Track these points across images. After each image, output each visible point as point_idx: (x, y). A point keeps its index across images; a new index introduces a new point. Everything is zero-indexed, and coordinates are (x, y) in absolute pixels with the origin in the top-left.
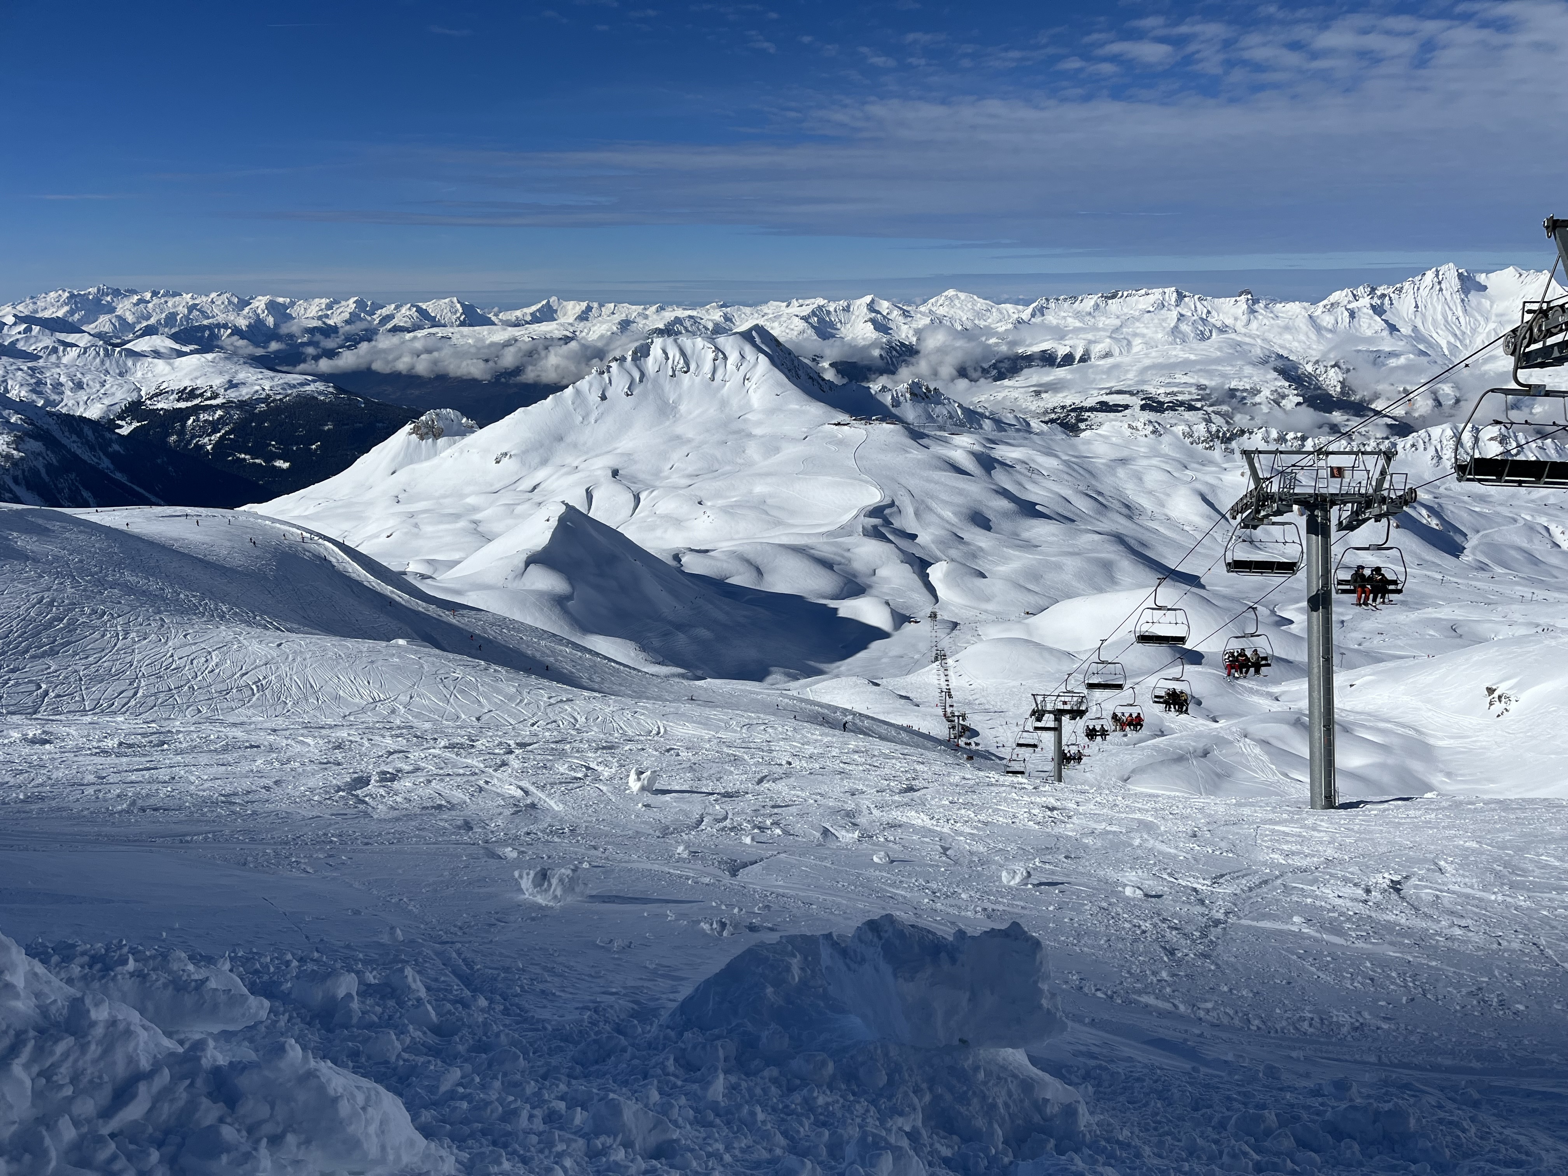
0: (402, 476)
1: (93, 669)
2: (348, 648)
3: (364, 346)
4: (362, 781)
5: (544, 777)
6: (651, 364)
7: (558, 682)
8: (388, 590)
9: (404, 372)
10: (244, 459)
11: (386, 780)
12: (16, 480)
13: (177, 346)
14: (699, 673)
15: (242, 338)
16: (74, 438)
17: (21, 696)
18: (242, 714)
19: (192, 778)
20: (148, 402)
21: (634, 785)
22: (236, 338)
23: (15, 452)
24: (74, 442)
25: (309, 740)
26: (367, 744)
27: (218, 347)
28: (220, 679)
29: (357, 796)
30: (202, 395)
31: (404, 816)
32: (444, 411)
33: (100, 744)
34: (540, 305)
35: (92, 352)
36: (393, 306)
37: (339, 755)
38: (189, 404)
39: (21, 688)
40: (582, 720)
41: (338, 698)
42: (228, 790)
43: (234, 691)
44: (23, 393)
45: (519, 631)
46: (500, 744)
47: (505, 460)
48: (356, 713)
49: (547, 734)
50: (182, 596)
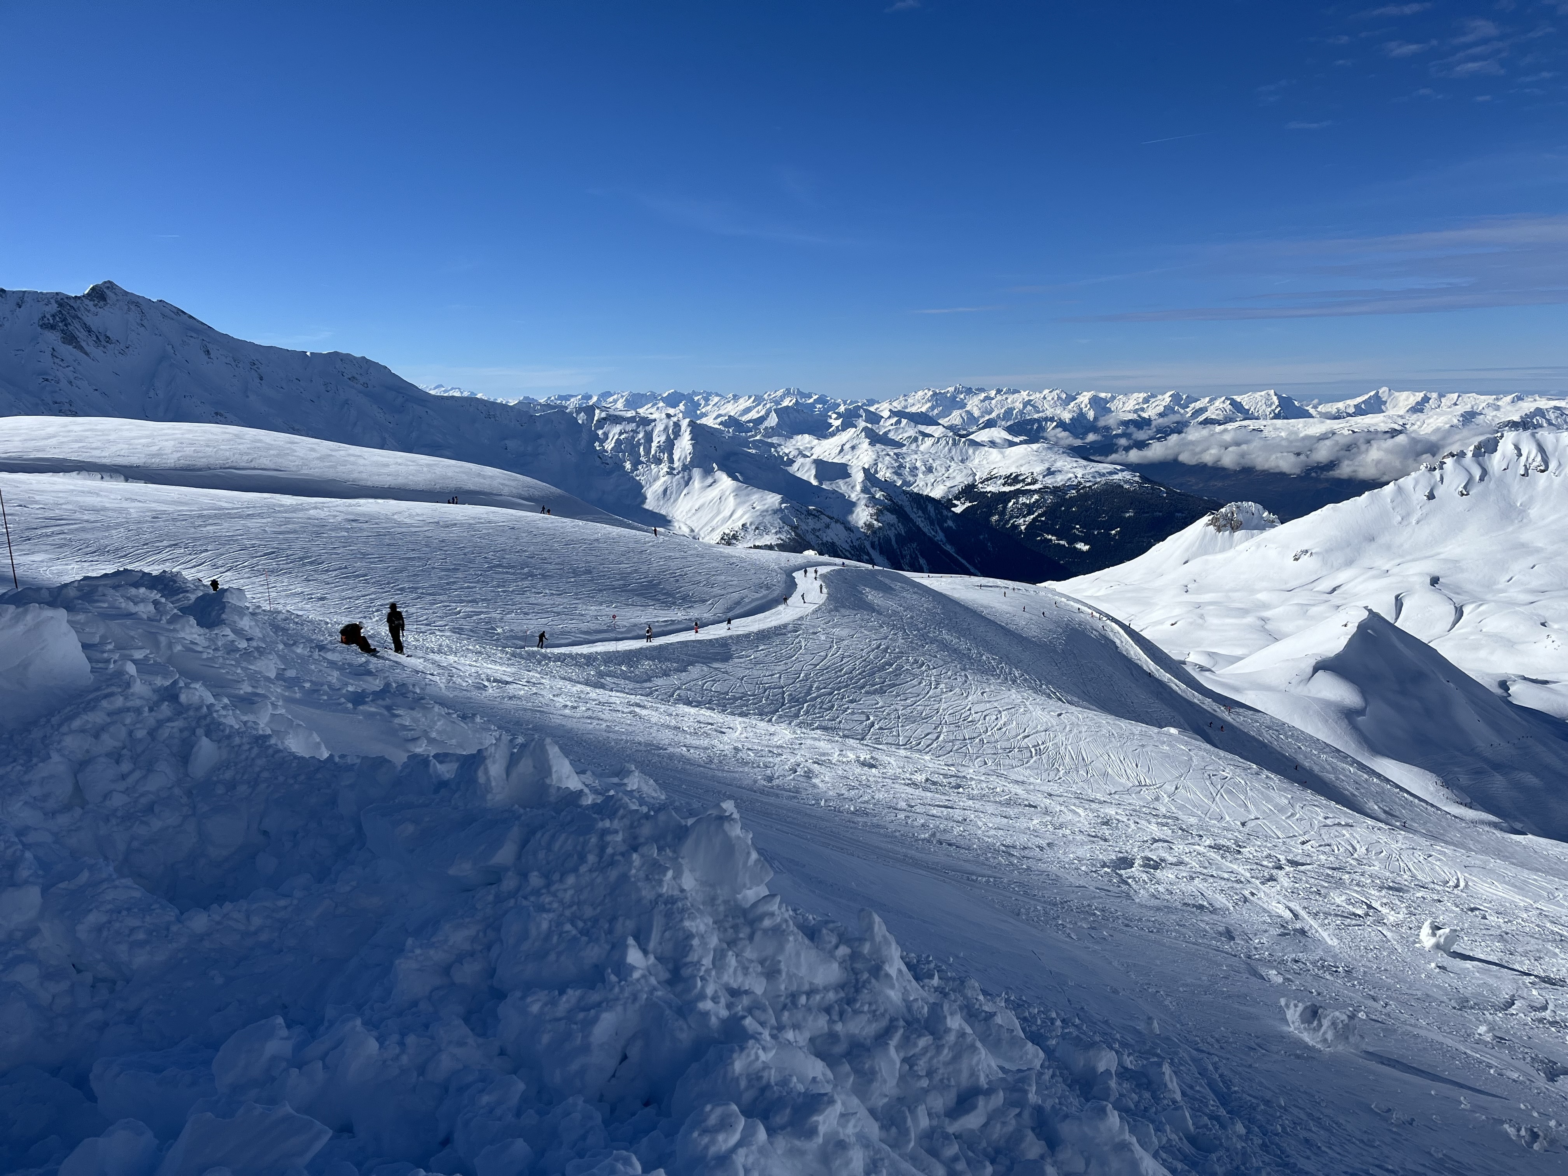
0: (1195, 565)
1: (909, 710)
2: (1121, 728)
3: (1174, 438)
4: (1126, 862)
5: (1317, 904)
6: (1496, 461)
7: (1337, 803)
8: (1165, 676)
9: (1210, 464)
10: (1051, 540)
11: (1149, 866)
12: (873, 546)
13: (1010, 437)
14: (1518, 826)
15: (1064, 430)
16: (920, 513)
17: (855, 724)
18: (1020, 773)
19: (980, 824)
20: (980, 485)
21: (1427, 940)
22: (1060, 429)
23: (875, 523)
24: (919, 517)
25: (1080, 811)
26: (1133, 826)
27: (1043, 438)
28: (1005, 738)
29: (1121, 876)
30: (1023, 480)
31: (1165, 907)
32: (1245, 504)
33: (912, 777)
34: (1366, 397)
35: (943, 442)
36: (1207, 399)
37: (1106, 831)
38: (1012, 488)
39: (855, 717)
40: (1361, 850)
41: (1105, 774)
42: (1008, 841)
43: (1016, 750)
44: (888, 475)
45: (1298, 739)
46: (1269, 856)
47: (1304, 558)
48: (1122, 793)
49: (1323, 857)
50: (984, 657)
